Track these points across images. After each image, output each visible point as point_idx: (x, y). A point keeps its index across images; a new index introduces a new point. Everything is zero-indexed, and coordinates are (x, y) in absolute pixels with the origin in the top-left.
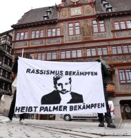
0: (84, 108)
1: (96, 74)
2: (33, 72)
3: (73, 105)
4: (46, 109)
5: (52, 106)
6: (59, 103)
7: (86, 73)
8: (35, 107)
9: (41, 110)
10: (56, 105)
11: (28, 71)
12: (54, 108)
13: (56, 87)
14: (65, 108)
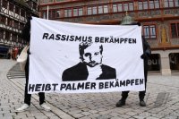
0: (117, 85)
1: (134, 41)
2: (52, 37)
3: (104, 81)
4: (69, 87)
5: (76, 83)
6: (86, 79)
7: (122, 40)
8: (55, 85)
9: (62, 88)
10: (81, 82)
11: (45, 36)
12: (79, 86)
13: (82, 58)
14: (93, 85)
